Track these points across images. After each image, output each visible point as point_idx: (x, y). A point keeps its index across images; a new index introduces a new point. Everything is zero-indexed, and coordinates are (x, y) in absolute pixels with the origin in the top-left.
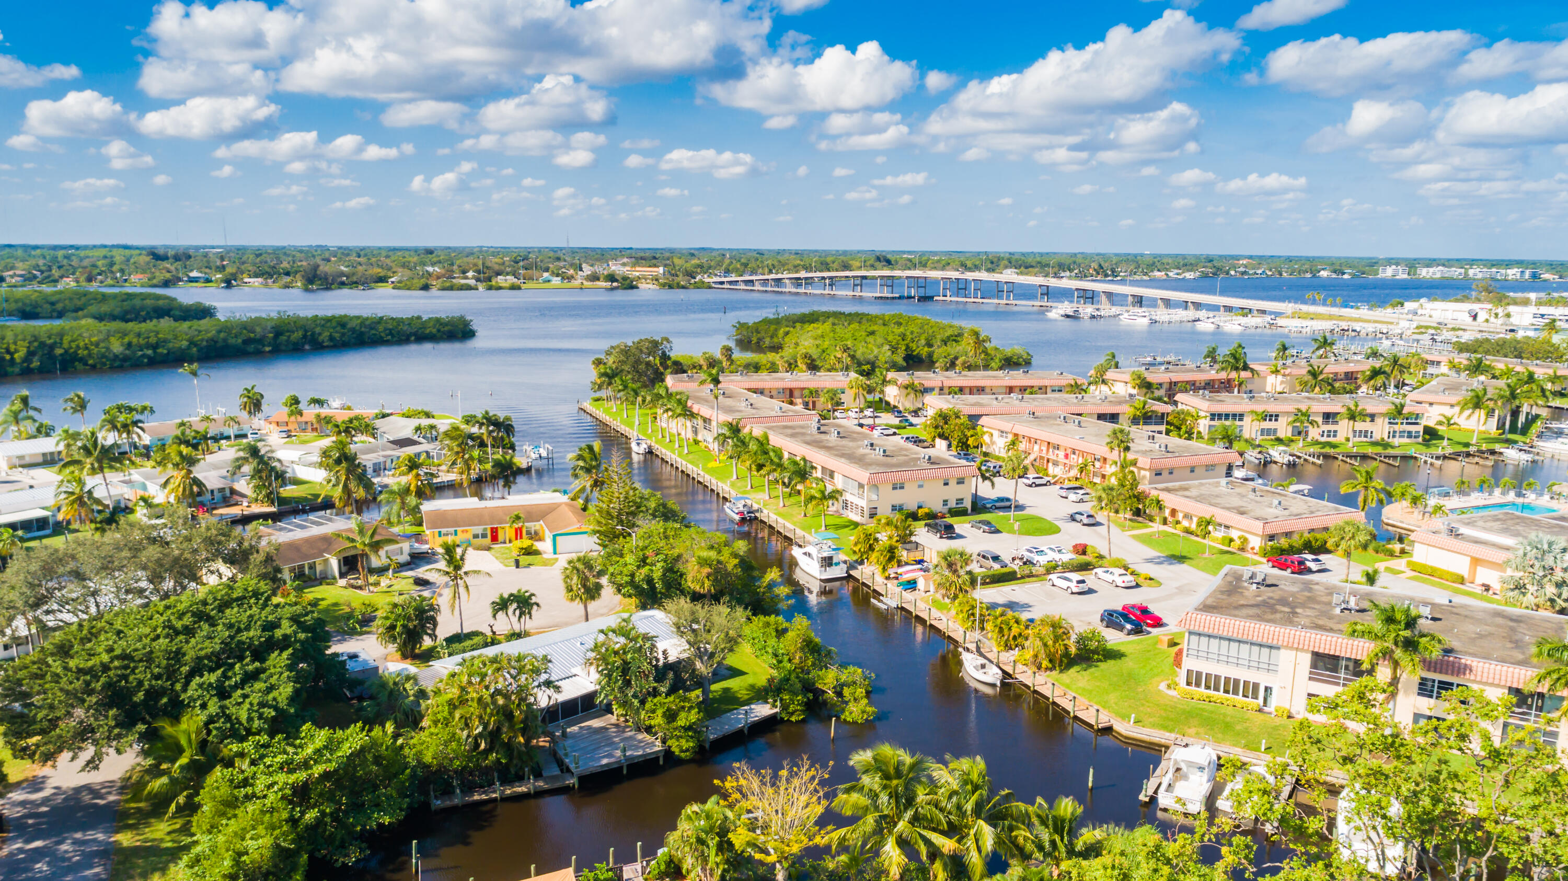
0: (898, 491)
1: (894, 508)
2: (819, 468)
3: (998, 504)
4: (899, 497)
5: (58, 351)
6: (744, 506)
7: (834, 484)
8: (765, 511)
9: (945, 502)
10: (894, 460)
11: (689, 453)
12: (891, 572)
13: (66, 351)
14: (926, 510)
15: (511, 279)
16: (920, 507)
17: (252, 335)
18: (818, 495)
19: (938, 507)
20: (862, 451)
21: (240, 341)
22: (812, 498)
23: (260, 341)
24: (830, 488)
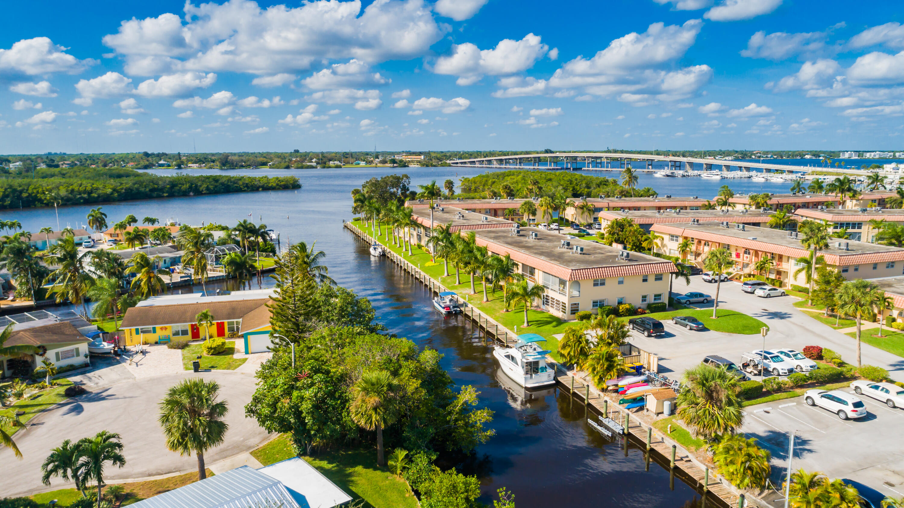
0: (599, 288)
1: (595, 304)
2: (520, 265)
3: (692, 300)
4: (599, 293)
5: (25, 195)
6: (451, 300)
7: (534, 280)
8: (470, 306)
9: (644, 298)
10: (592, 258)
11: (412, 255)
12: (610, 383)
13: (30, 195)
14: (627, 306)
15: (337, 163)
16: (620, 303)
17: (156, 186)
18: (521, 292)
19: (637, 303)
20: (559, 250)
21: (147, 190)
22: (515, 294)
23: (162, 190)
24: (531, 285)
